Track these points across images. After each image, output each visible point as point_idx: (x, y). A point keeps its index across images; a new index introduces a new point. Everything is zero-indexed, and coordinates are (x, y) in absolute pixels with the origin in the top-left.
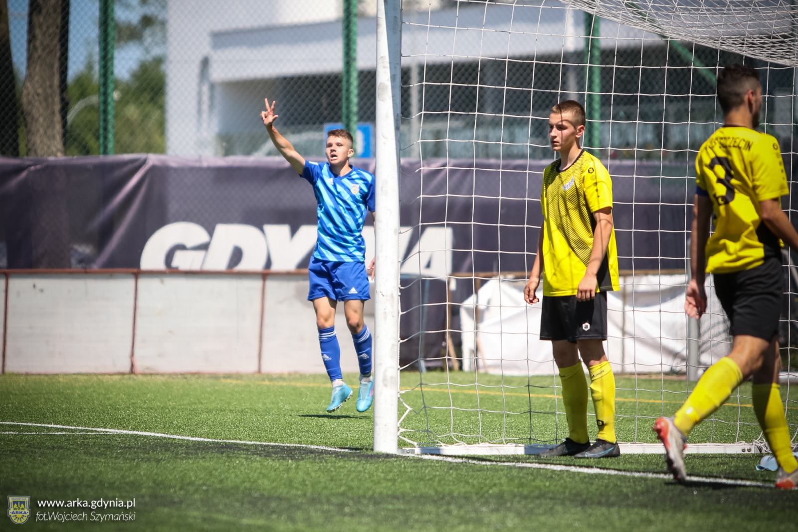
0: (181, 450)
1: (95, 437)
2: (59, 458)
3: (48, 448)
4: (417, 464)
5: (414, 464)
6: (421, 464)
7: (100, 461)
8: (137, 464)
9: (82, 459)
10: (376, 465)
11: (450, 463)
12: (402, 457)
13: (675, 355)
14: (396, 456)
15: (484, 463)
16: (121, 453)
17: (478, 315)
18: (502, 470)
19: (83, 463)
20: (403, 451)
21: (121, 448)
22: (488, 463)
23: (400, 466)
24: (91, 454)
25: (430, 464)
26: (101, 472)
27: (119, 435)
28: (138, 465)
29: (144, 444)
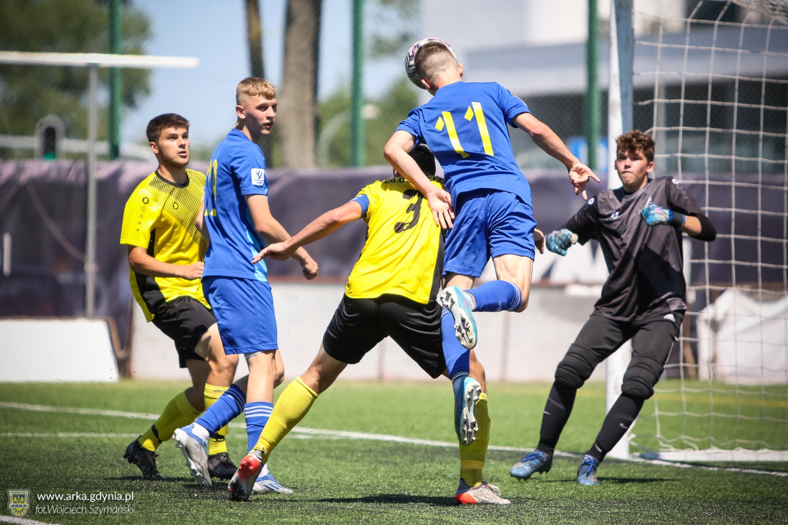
0: (419, 454)
1: (338, 441)
2: (301, 461)
3: (291, 451)
4: (646, 469)
5: (643, 469)
7: (340, 465)
8: (375, 467)
9: (322, 462)
10: (607, 470)
11: (679, 468)
12: (633, 462)
14: (627, 462)
15: (711, 469)
16: (361, 457)
17: (715, 326)
18: (728, 475)
19: (323, 466)
20: (634, 457)
21: (361, 451)
22: (716, 469)
23: (629, 470)
24: (332, 457)
26: (339, 475)
27: (361, 440)
28: (376, 469)
29: (384, 448)
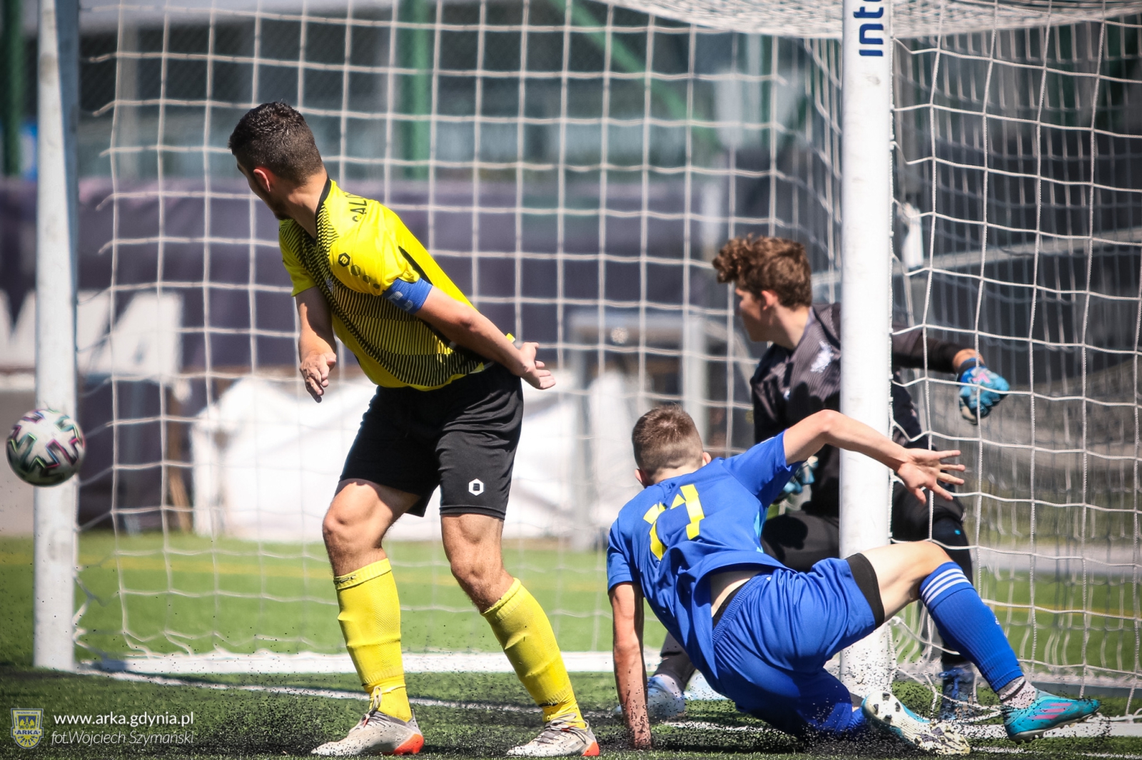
4: (105, 688)
5: (99, 688)
6: (109, 688)
12: (82, 676)
13: (551, 508)
14: (70, 676)
15: (214, 687)
18: (245, 698)
20: (83, 667)
22: (223, 687)
23: (76, 690)
25: (125, 688)
